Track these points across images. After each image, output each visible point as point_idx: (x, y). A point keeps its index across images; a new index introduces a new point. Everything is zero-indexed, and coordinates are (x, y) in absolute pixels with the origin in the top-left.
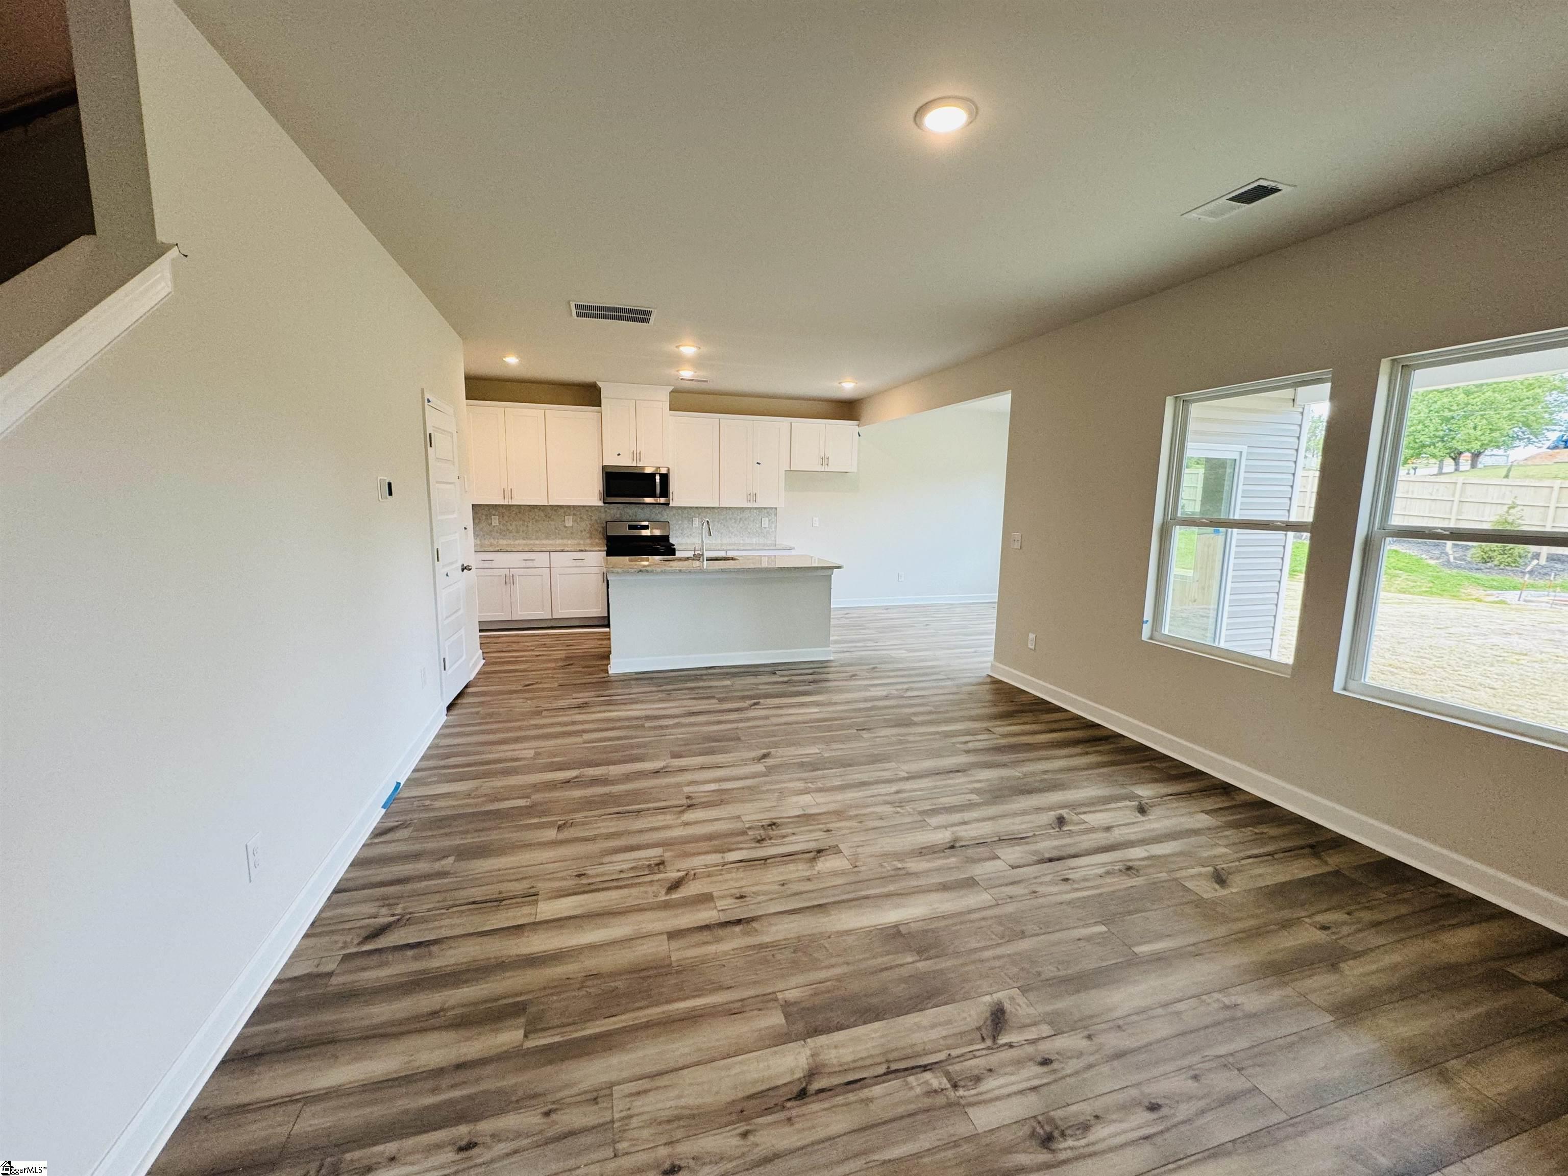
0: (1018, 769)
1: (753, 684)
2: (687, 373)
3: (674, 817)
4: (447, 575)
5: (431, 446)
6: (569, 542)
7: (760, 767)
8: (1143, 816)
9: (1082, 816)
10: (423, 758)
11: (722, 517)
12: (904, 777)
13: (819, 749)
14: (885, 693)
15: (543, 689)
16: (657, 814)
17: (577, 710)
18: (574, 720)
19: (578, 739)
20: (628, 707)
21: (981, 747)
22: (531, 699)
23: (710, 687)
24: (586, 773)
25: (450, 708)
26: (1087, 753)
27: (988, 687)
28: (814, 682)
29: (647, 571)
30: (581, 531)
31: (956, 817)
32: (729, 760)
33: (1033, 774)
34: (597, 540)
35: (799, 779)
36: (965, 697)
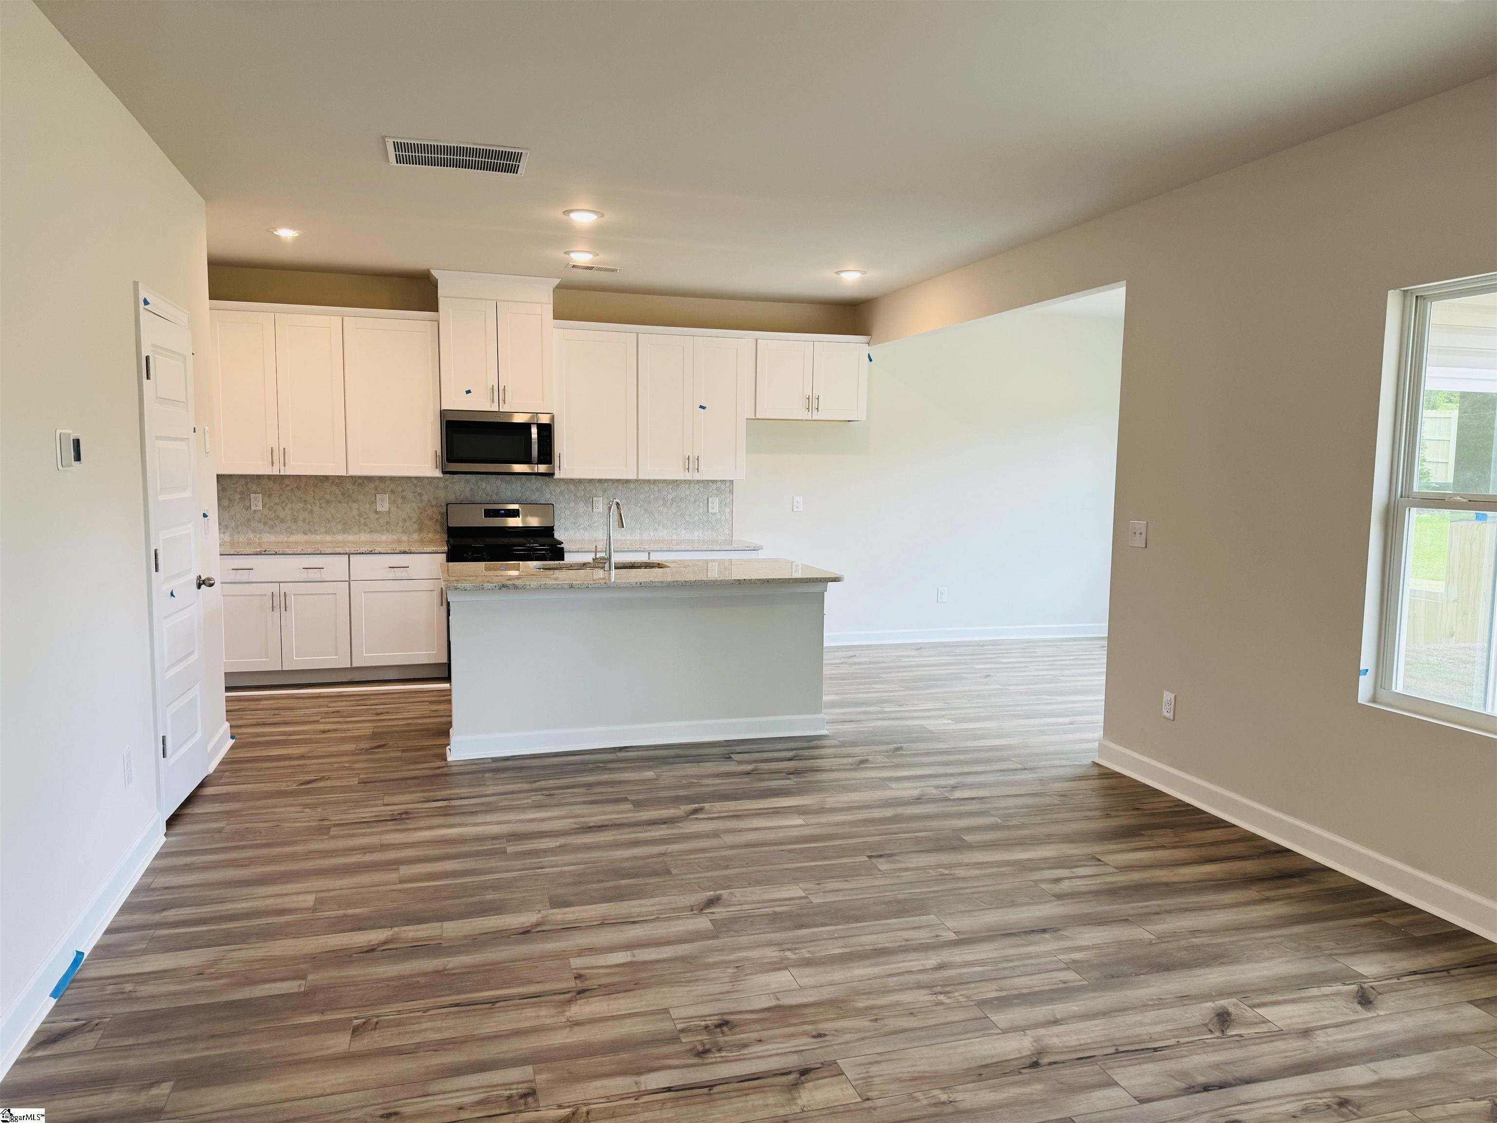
0: (1148, 928)
1: (692, 776)
2: (582, 258)
3: (553, 1011)
4: (172, 594)
5: (148, 378)
6: (384, 538)
7: (703, 923)
8: (1368, 1010)
9: (1261, 1011)
10: (126, 909)
11: (642, 497)
12: (951, 941)
13: (804, 890)
14: (916, 793)
15: (333, 790)
16: (522, 1007)
17: (391, 826)
18: (385, 842)
19: (393, 876)
20: (480, 819)
21: (1084, 889)
22: (313, 806)
23: (620, 782)
24: (403, 935)
25: (171, 822)
26: (1268, 900)
27: (1095, 783)
28: (796, 772)
29: (516, 587)
30: (405, 521)
31: (1041, 1012)
32: (651, 909)
33: (1175, 935)
34: (431, 535)
35: (770, 944)
36: (1056, 800)
